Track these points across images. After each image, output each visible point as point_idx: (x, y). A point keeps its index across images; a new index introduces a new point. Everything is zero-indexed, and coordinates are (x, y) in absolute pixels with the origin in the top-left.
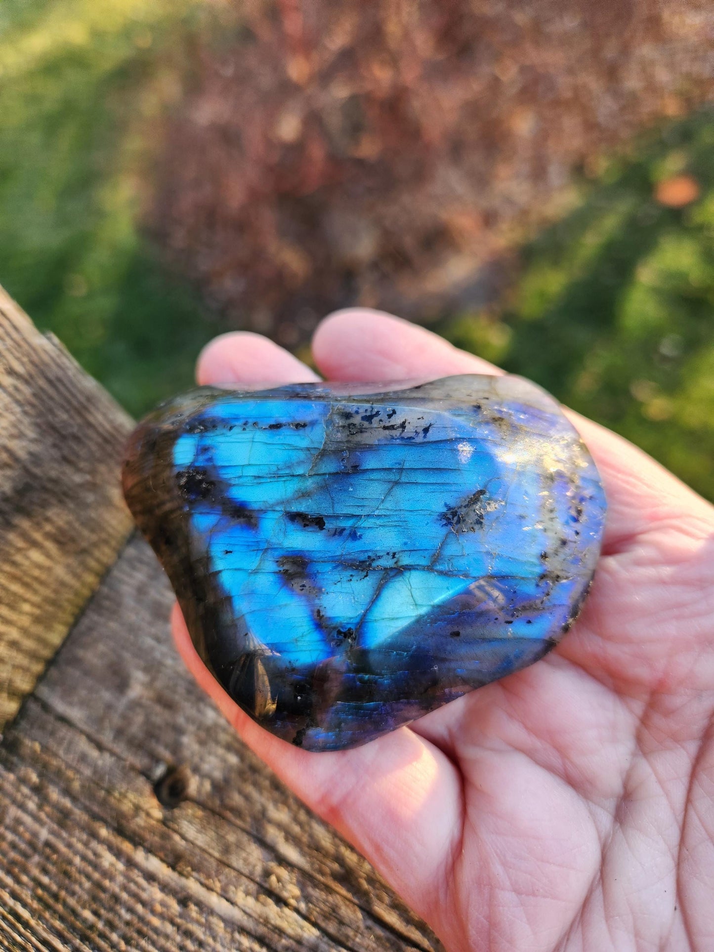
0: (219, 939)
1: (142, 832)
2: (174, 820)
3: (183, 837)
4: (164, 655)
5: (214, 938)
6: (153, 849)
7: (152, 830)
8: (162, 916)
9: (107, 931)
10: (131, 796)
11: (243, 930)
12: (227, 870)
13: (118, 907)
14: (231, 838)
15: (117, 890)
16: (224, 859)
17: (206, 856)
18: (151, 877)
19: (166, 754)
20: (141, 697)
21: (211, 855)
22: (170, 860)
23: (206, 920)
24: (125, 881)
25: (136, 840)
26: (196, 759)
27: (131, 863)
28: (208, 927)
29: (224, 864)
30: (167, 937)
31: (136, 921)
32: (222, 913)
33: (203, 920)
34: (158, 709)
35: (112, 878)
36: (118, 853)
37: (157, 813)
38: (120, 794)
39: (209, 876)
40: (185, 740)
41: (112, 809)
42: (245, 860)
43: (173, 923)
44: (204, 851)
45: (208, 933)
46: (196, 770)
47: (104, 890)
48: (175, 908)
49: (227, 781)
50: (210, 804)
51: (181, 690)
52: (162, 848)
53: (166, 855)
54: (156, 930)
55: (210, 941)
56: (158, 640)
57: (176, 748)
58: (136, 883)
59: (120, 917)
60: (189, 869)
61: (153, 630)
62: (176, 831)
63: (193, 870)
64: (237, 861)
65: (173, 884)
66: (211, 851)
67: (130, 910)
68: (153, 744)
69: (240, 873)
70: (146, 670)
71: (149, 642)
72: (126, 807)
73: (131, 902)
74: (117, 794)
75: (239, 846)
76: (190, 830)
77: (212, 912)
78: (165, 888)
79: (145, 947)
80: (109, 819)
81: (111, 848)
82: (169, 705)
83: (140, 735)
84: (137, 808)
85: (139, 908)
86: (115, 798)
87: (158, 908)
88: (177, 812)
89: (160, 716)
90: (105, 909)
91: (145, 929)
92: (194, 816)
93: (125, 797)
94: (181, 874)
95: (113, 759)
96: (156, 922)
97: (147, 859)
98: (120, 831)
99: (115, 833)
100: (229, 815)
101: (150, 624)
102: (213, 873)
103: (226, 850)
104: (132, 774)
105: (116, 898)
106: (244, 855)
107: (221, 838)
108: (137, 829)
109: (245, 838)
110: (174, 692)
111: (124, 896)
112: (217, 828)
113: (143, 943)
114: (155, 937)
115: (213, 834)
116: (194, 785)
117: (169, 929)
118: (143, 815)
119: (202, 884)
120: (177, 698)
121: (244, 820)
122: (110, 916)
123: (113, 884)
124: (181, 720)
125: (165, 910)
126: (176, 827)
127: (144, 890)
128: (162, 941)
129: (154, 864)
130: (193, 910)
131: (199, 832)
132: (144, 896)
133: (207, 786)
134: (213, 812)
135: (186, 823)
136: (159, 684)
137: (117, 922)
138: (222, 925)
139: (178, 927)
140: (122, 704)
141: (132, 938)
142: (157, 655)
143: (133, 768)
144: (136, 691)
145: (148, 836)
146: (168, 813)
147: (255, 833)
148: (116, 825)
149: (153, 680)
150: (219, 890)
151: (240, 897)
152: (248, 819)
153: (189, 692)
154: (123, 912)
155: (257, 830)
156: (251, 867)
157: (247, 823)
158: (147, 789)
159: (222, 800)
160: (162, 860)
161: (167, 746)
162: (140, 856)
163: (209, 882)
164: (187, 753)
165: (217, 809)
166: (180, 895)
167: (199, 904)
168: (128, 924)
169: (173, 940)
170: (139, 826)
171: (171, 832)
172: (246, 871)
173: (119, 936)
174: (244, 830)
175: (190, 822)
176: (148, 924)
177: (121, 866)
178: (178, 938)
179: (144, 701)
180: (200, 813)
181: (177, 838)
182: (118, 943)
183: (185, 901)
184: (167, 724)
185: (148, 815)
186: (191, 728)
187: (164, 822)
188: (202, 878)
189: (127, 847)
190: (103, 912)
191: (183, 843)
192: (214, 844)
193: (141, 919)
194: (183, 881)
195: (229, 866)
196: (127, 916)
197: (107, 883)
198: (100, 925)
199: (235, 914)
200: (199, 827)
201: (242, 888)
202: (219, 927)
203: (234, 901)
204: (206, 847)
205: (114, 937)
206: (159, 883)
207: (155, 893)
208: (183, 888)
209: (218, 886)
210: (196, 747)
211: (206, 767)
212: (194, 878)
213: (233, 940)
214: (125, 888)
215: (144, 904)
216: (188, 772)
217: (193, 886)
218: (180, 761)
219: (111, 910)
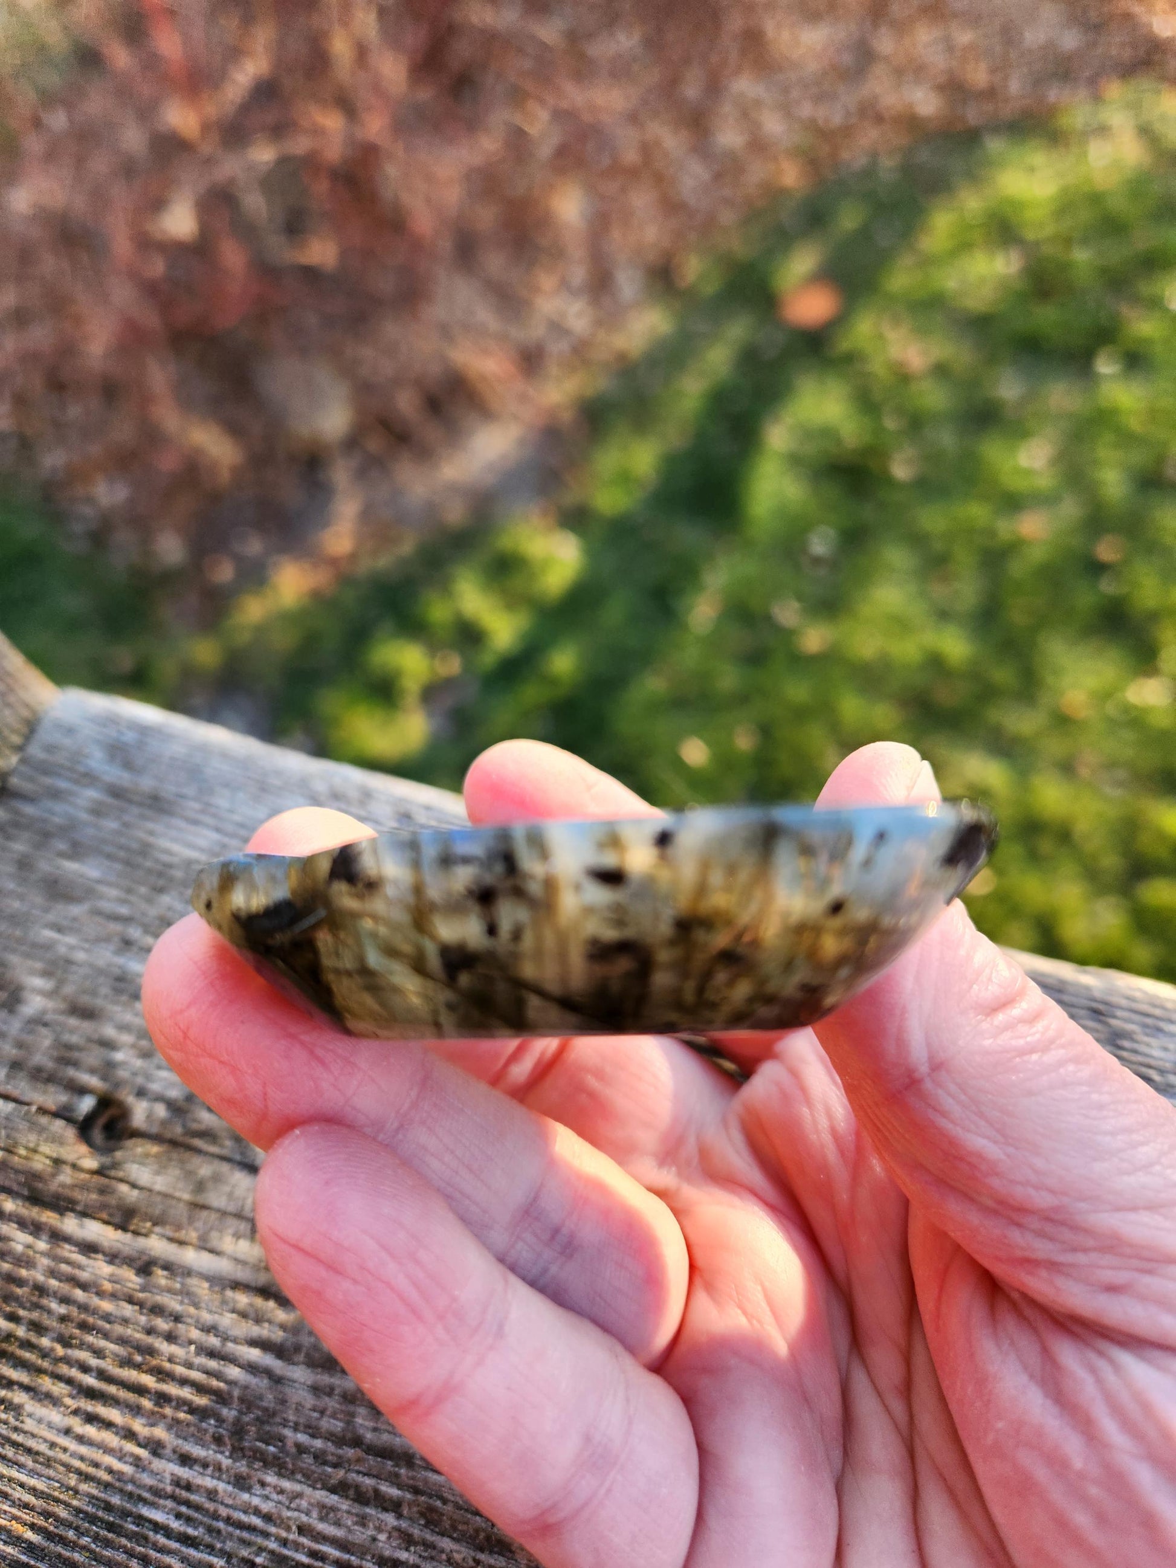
0: (203, 1305)
1: (67, 1192)
2: (115, 1165)
3: (134, 1186)
4: (72, 948)
5: (197, 1306)
6: (90, 1212)
7: (83, 1187)
8: (114, 1296)
9: (33, 1337)
10: (46, 1149)
11: (236, 1285)
12: (204, 1214)
13: (44, 1301)
14: (205, 1169)
15: (40, 1278)
16: (201, 1199)
17: (174, 1202)
18: (89, 1248)
19: (93, 1081)
20: (44, 1012)
21: (179, 1200)
22: (117, 1220)
23: (183, 1284)
24: (52, 1264)
25: (62, 1204)
26: (140, 1080)
27: (57, 1237)
28: (186, 1293)
29: (197, 1206)
30: (125, 1321)
31: (74, 1311)
32: (204, 1270)
33: (178, 1286)
34: (73, 1022)
35: (30, 1264)
36: (36, 1228)
37: (91, 1163)
38: (27, 1148)
39: (179, 1227)
40: (119, 1056)
41: (17, 1172)
42: (230, 1195)
43: (131, 1300)
44: (166, 1196)
45: (186, 1301)
46: (141, 1093)
47: (20, 1282)
48: (132, 1279)
49: (190, 1098)
50: (168, 1135)
51: (104, 990)
52: (104, 1206)
53: (111, 1215)
54: (107, 1318)
55: (192, 1310)
56: (59, 929)
57: (107, 1069)
58: (68, 1262)
59: (49, 1312)
60: (148, 1224)
61: (51, 917)
62: (122, 1180)
63: (155, 1224)
64: (216, 1199)
65: (127, 1251)
66: (177, 1194)
67: (65, 1300)
68: (71, 1072)
69: (224, 1214)
70: (46, 974)
71: (48, 934)
72: (40, 1164)
73: (65, 1288)
74: (22, 1152)
75: (217, 1178)
76: (142, 1174)
77: (188, 1273)
78: (113, 1258)
79: (93, 1344)
80: (15, 1187)
81: (22, 1224)
82: (87, 1014)
83: (50, 1065)
84: (57, 1162)
85: (79, 1294)
86: (20, 1156)
87: (108, 1286)
88: (119, 1154)
89: (77, 1030)
90: (24, 1308)
91: (91, 1320)
92: (147, 1155)
93: (35, 1151)
94: (136, 1233)
95: (11, 1106)
96: (106, 1306)
97: (82, 1226)
98: (35, 1199)
99: (27, 1204)
100: (198, 1143)
101: (47, 910)
102: (185, 1220)
103: (200, 1187)
104: (44, 1120)
105: (41, 1290)
106: (227, 1189)
107: (189, 1174)
108: (60, 1190)
109: (225, 1167)
110: (94, 993)
111: (53, 1283)
112: (182, 1162)
113: (90, 1339)
114: (108, 1326)
115: (177, 1172)
116: (140, 1113)
117: (128, 1310)
118: (68, 1170)
119: (171, 1240)
120: (99, 1002)
121: (222, 1146)
122: (35, 1315)
123: (33, 1272)
124: (109, 1031)
125: (118, 1286)
126: (121, 1174)
127: (80, 1267)
128: (118, 1329)
129: (94, 1230)
130: (160, 1277)
131: (157, 1173)
132: (84, 1276)
133: (161, 1111)
134: (174, 1143)
135: (135, 1167)
136: (69, 990)
137: (47, 1321)
138: (206, 1285)
139: (141, 1304)
140: (15, 1026)
141: (71, 1337)
142: (62, 950)
143: (42, 1111)
144: (34, 1004)
145: (78, 1195)
146: (106, 1160)
147: (238, 1157)
148: (26, 1193)
149: (61, 983)
150: (195, 1241)
151: (227, 1243)
152: (228, 1143)
153: (118, 991)
154: (54, 1305)
155: (242, 1154)
156: (240, 1204)
157: (228, 1146)
158: (70, 1133)
159: (184, 1126)
160: (106, 1223)
161: (92, 1071)
162: (70, 1224)
163: (182, 1235)
164: (122, 1074)
165: (181, 1139)
166: (139, 1263)
167: (168, 1267)
168: (63, 1319)
169: (137, 1323)
170: (63, 1185)
171: (114, 1183)
172: (231, 1208)
173: (53, 1340)
174: (223, 1158)
175: (142, 1164)
176: (94, 1312)
177: (42, 1245)
178: (143, 1319)
179: (49, 1017)
180: (155, 1149)
181: (124, 1188)
182: (52, 1350)
183: (145, 1267)
184: (90, 1040)
185: (74, 1166)
186: (126, 1038)
187: (99, 1172)
188: (169, 1232)
189: (48, 1217)
190: (22, 1313)
191: (135, 1193)
192: (181, 1185)
193: (84, 1308)
194: (142, 1242)
195: (204, 1207)
196: (62, 1310)
197: (24, 1273)
198: (21, 1332)
199: (222, 1266)
200: (155, 1167)
201: (230, 1231)
202: (202, 1289)
203: (219, 1249)
204: (170, 1191)
205: (45, 1342)
206: (104, 1254)
207: (100, 1269)
208: (142, 1252)
209: (193, 1235)
210: (139, 1063)
211: (155, 1087)
212: (157, 1234)
213: (224, 1302)
214: (52, 1273)
215: (84, 1286)
216: (130, 1100)
217: (156, 1245)
218: (117, 1085)
219: (36, 1306)
